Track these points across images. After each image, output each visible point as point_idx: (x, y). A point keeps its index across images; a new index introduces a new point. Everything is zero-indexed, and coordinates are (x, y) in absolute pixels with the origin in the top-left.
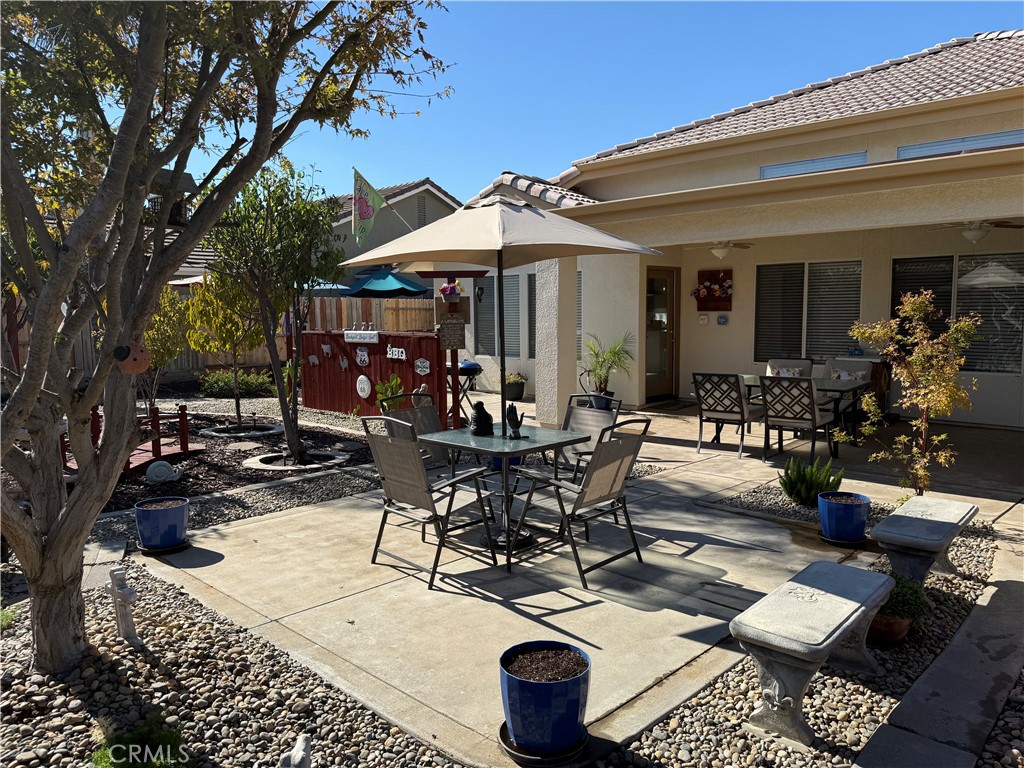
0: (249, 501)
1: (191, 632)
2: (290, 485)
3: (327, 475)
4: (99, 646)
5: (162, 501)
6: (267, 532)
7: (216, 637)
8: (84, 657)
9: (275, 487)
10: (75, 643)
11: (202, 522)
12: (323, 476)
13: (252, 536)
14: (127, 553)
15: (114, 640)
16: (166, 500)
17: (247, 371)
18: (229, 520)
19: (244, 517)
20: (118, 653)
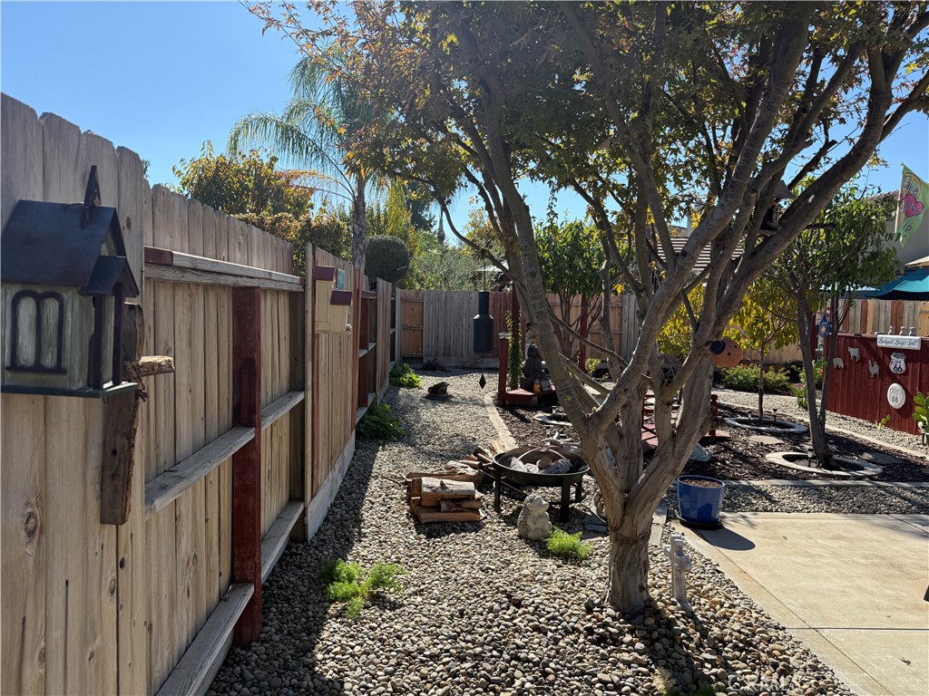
0: (776, 496)
1: (733, 613)
2: (816, 488)
3: (858, 486)
4: (658, 600)
5: (700, 479)
6: (796, 531)
7: (757, 627)
8: (646, 606)
9: (801, 487)
10: (641, 591)
11: (733, 508)
12: (852, 486)
13: (782, 532)
14: (668, 519)
15: (669, 599)
16: (704, 479)
17: (766, 367)
18: (757, 510)
19: (771, 511)
20: (673, 613)
